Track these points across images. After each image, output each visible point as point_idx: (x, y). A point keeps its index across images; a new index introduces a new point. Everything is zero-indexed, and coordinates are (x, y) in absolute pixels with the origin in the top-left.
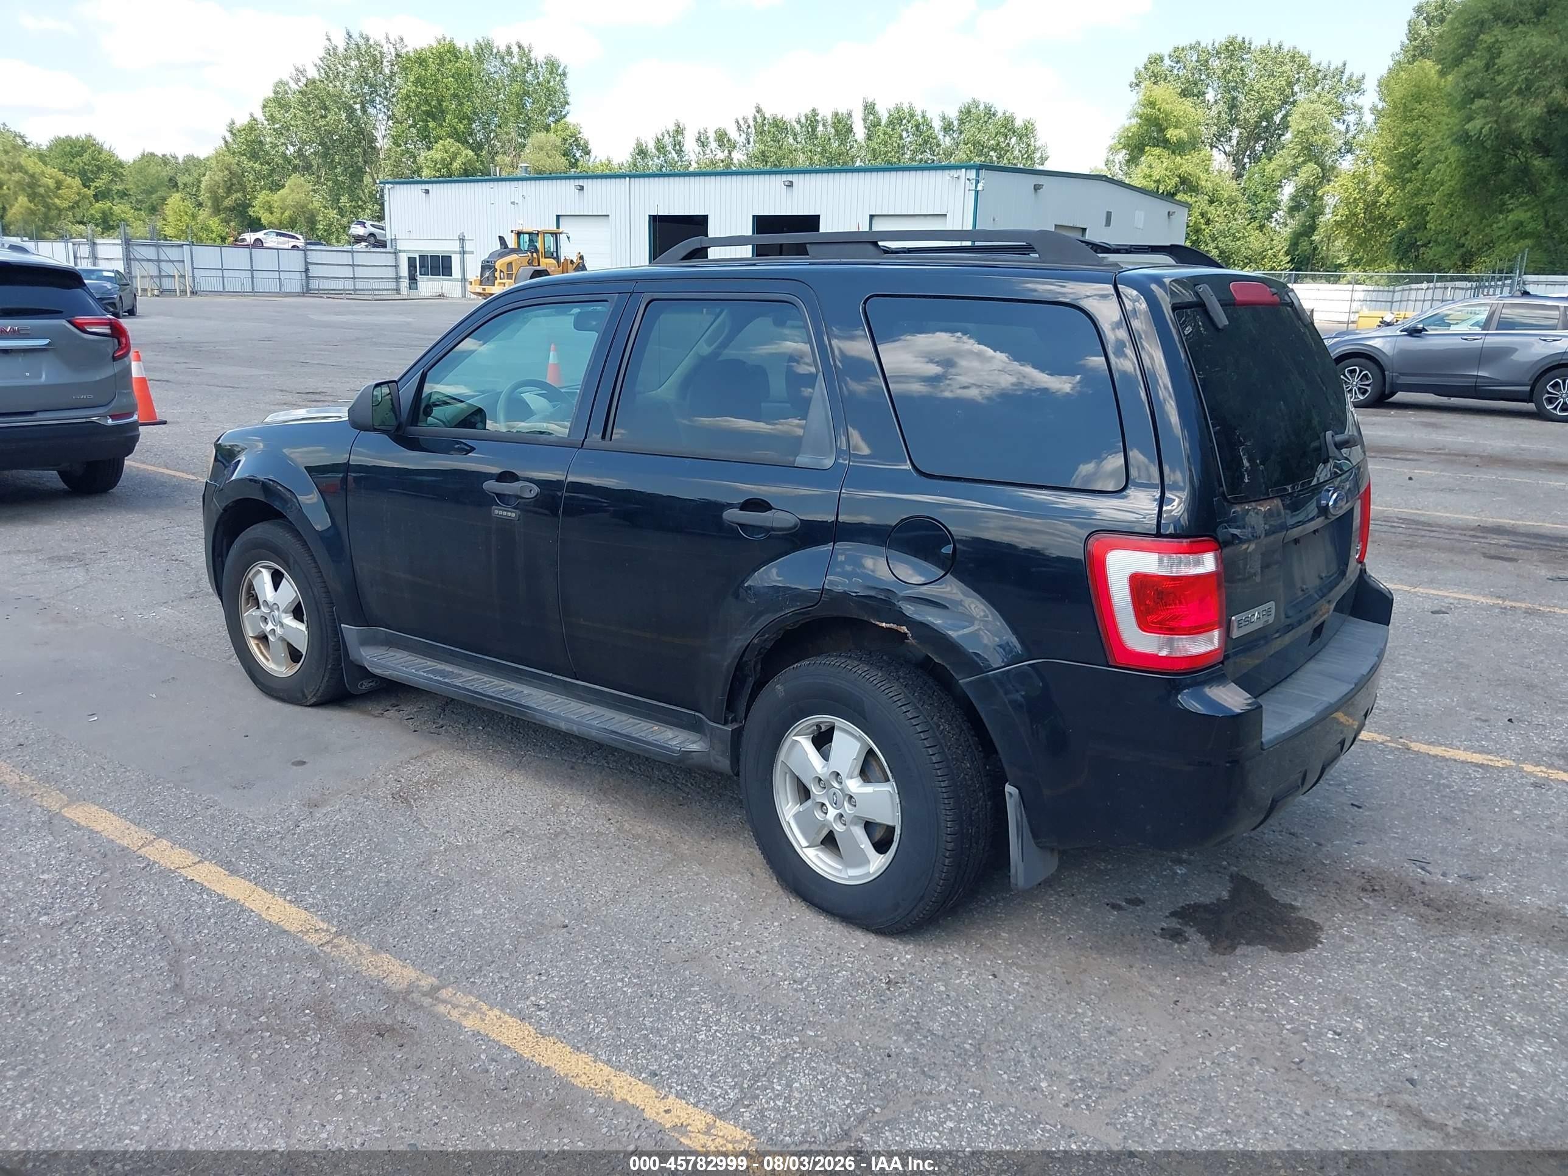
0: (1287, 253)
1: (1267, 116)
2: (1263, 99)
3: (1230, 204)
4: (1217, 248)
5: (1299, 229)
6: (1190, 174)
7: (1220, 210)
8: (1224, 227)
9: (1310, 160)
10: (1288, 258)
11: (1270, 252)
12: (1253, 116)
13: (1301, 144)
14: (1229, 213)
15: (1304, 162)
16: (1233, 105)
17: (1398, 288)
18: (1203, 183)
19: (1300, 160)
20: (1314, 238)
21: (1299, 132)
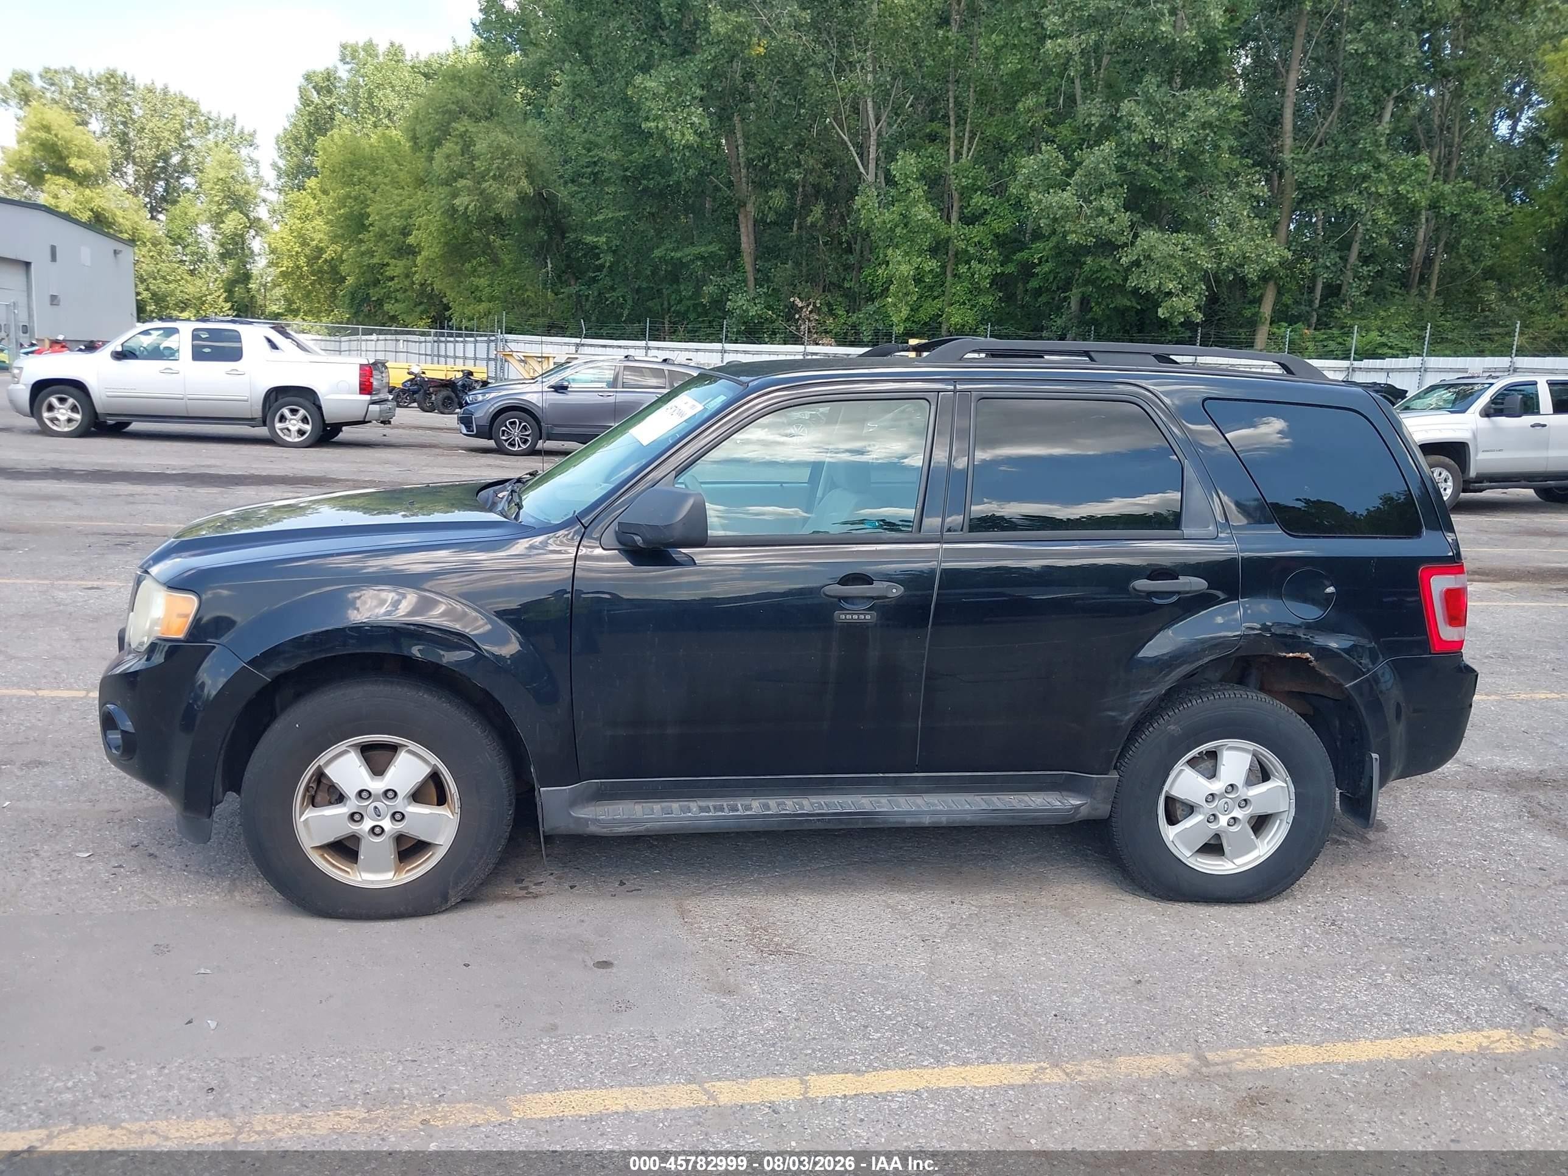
0: (226, 301)
1: (165, 156)
2: (159, 140)
3: (154, 245)
4: (147, 289)
5: (231, 275)
6: (103, 209)
7: (144, 250)
8: (152, 268)
9: (235, 209)
10: (229, 305)
11: (209, 297)
12: (150, 154)
13: (223, 191)
14: (155, 254)
15: (228, 211)
16: (124, 140)
17: (343, 339)
18: (121, 220)
19: (225, 207)
20: (250, 286)
21: (219, 180)
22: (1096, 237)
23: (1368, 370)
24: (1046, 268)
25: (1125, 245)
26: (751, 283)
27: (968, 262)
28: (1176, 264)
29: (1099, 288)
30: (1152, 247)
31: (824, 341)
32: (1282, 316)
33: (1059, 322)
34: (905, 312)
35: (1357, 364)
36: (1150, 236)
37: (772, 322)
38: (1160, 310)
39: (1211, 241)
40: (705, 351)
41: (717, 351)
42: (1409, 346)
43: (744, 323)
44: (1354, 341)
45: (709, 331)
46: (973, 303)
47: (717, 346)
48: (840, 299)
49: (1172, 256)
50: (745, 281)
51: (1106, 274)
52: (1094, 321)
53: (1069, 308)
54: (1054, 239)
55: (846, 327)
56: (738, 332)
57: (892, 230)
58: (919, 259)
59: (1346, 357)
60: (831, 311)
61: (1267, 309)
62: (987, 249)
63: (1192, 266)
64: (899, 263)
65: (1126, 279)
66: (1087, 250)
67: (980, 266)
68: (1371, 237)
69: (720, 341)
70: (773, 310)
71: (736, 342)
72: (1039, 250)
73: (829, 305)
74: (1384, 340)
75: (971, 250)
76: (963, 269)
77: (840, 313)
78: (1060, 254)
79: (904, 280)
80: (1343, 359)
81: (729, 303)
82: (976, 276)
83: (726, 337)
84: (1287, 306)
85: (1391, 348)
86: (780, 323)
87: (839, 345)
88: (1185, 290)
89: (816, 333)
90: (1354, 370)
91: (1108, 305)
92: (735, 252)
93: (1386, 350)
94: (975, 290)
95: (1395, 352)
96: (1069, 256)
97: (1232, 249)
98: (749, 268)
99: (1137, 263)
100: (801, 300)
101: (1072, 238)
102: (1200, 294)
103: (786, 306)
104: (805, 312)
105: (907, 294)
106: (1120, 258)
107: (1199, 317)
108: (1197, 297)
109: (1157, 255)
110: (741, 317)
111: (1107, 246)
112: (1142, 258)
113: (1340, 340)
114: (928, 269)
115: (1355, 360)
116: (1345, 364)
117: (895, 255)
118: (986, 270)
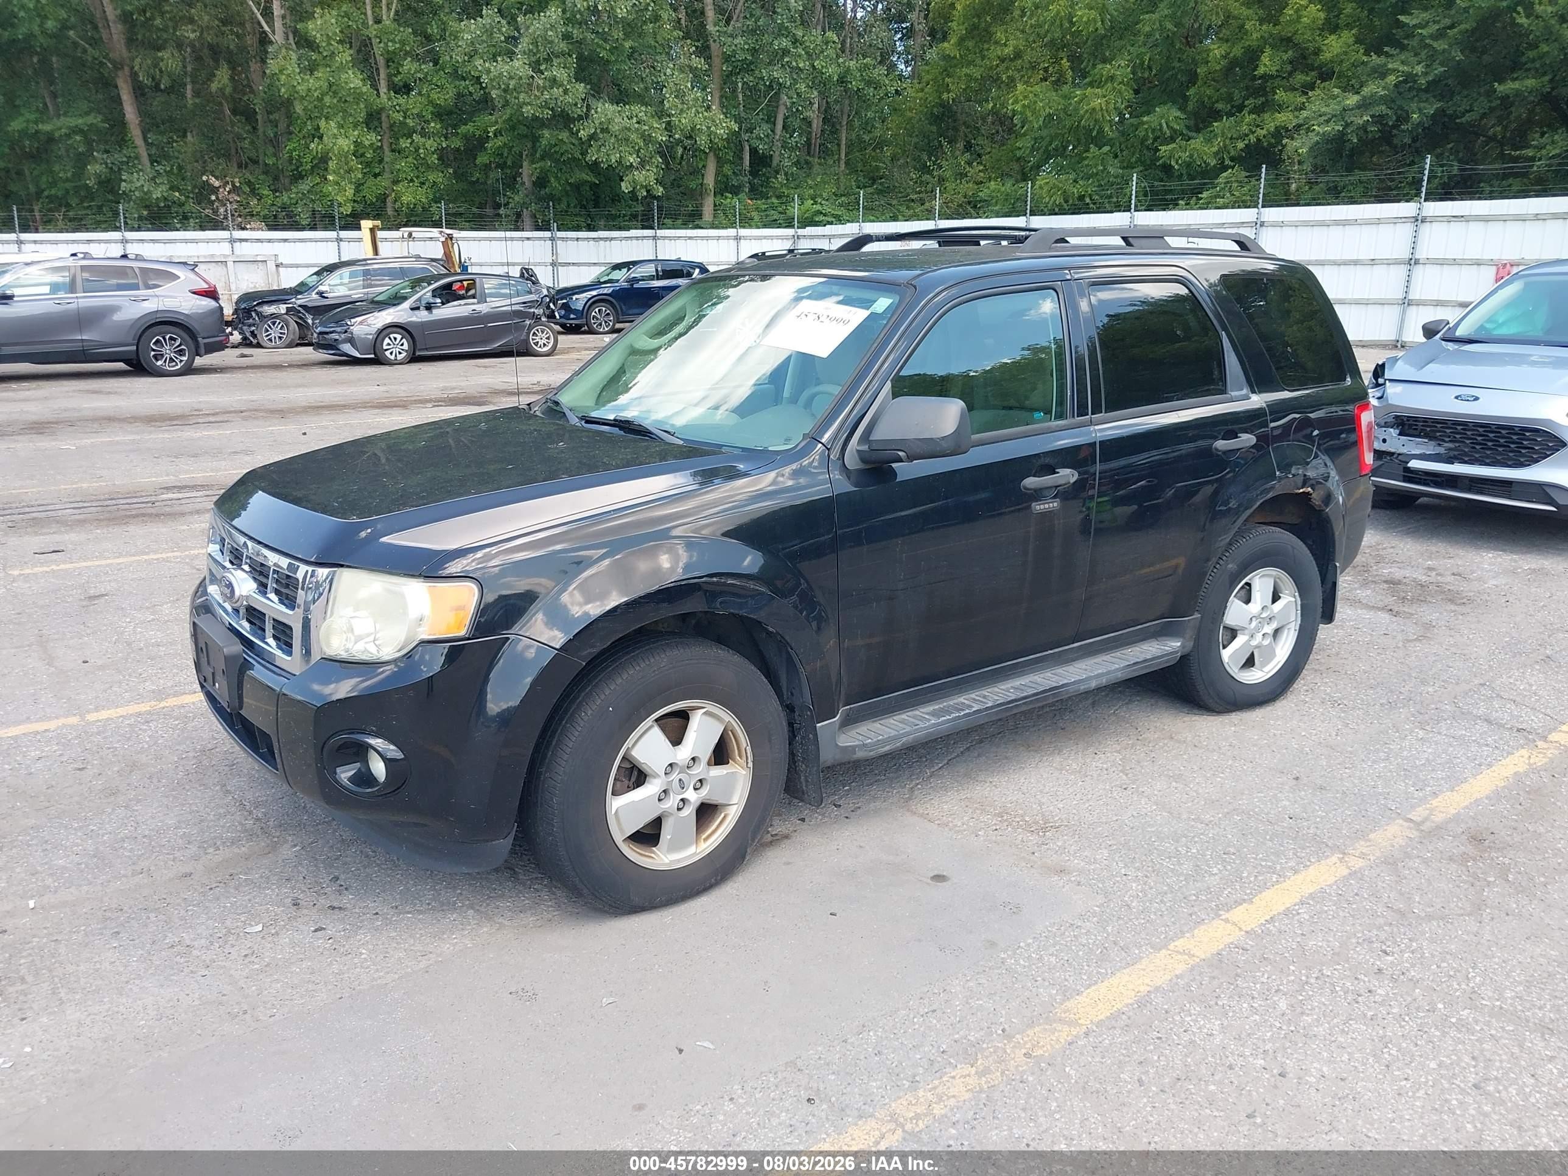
22: (552, 109)
23: (812, 237)
24: (499, 142)
25: (580, 118)
26: (145, 159)
27: (409, 135)
28: (633, 136)
29: (557, 161)
30: (609, 121)
31: (253, 225)
32: (725, 188)
33: (517, 198)
34: (350, 192)
35: (801, 232)
36: (605, 110)
37: (182, 205)
38: (623, 184)
39: (661, 114)
40: (99, 241)
41: (116, 241)
42: (840, 213)
43: (146, 207)
44: (795, 210)
45: (98, 218)
46: (422, 180)
47: (116, 235)
48: (262, 177)
49: (629, 129)
50: (137, 157)
51: (565, 148)
52: (551, 197)
53: (523, 183)
54: (508, 111)
55: (274, 208)
56: (140, 218)
57: (320, 100)
58: (356, 133)
59: (790, 225)
60: (253, 192)
61: (710, 180)
62: (427, 122)
63: (647, 139)
64: (335, 136)
65: (584, 153)
66: (542, 123)
67: (423, 140)
68: (797, 109)
69: (117, 229)
70: (179, 190)
71: (139, 229)
72: (490, 123)
73: (249, 183)
74: (818, 207)
75: (410, 122)
76: (404, 143)
77: (265, 192)
78: (513, 128)
79: (343, 156)
80: (786, 227)
81: (123, 184)
82: (421, 151)
83: (126, 223)
84: (726, 176)
85: (825, 215)
86: (191, 206)
87: (270, 230)
88: (643, 164)
89: (240, 216)
90: (798, 237)
91: (567, 180)
92: (119, 124)
93: (821, 218)
94: (422, 166)
95: (830, 219)
96: (523, 130)
97: (683, 121)
98: (139, 141)
99: (592, 137)
100: (217, 178)
101: (528, 111)
102: (657, 166)
103: (195, 187)
104: (223, 193)
105: (349, 171)
106: (578, 131)
107: (660, 191)
108: (655, 170)
109: (615, 128)
110: (142, 199)
111: (564, 119)
112: (598, 131)
113: (780, 209)
114: (367, 143)
115: (798, 228)
116: (790, 232)
117: (329, 127)
118: (431, 144)
